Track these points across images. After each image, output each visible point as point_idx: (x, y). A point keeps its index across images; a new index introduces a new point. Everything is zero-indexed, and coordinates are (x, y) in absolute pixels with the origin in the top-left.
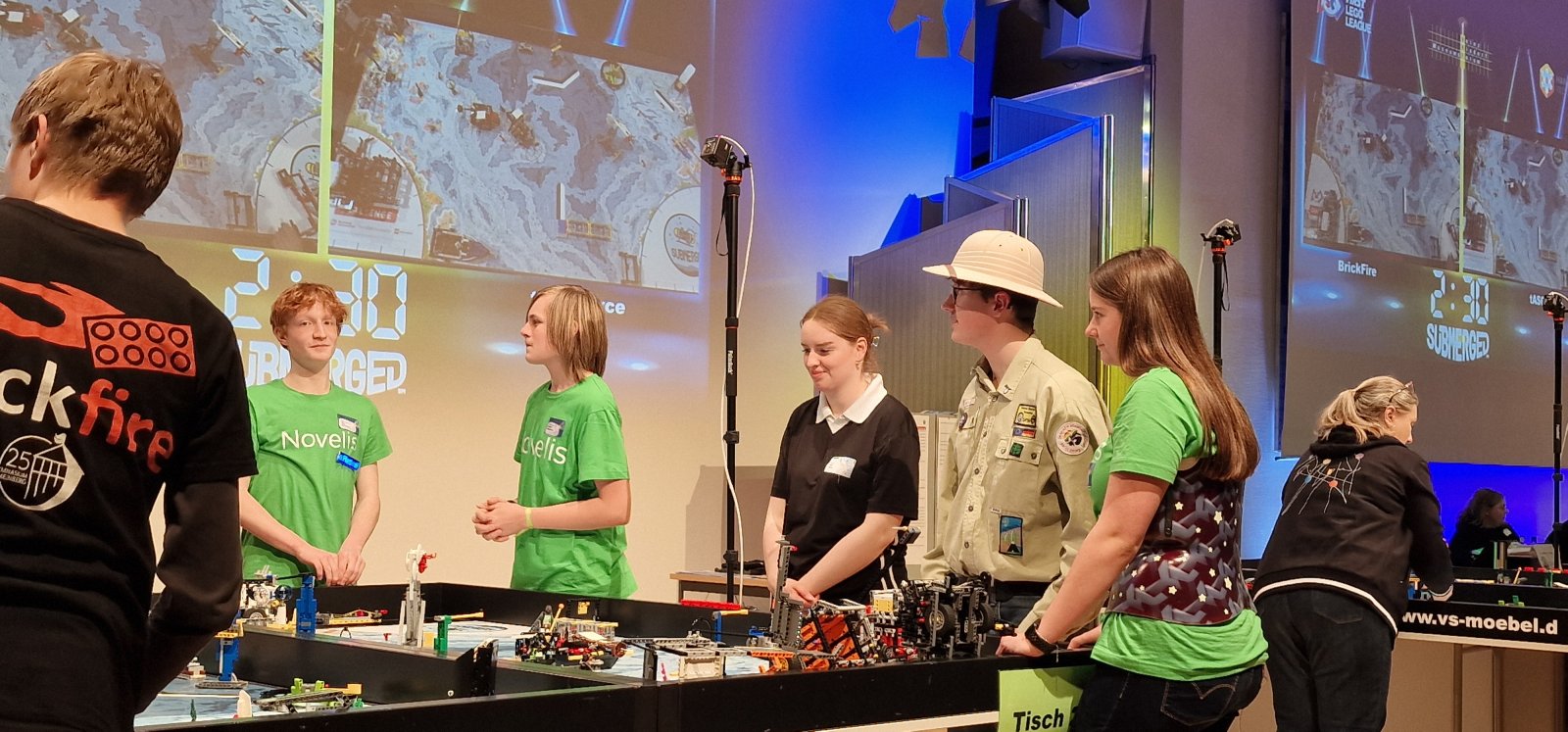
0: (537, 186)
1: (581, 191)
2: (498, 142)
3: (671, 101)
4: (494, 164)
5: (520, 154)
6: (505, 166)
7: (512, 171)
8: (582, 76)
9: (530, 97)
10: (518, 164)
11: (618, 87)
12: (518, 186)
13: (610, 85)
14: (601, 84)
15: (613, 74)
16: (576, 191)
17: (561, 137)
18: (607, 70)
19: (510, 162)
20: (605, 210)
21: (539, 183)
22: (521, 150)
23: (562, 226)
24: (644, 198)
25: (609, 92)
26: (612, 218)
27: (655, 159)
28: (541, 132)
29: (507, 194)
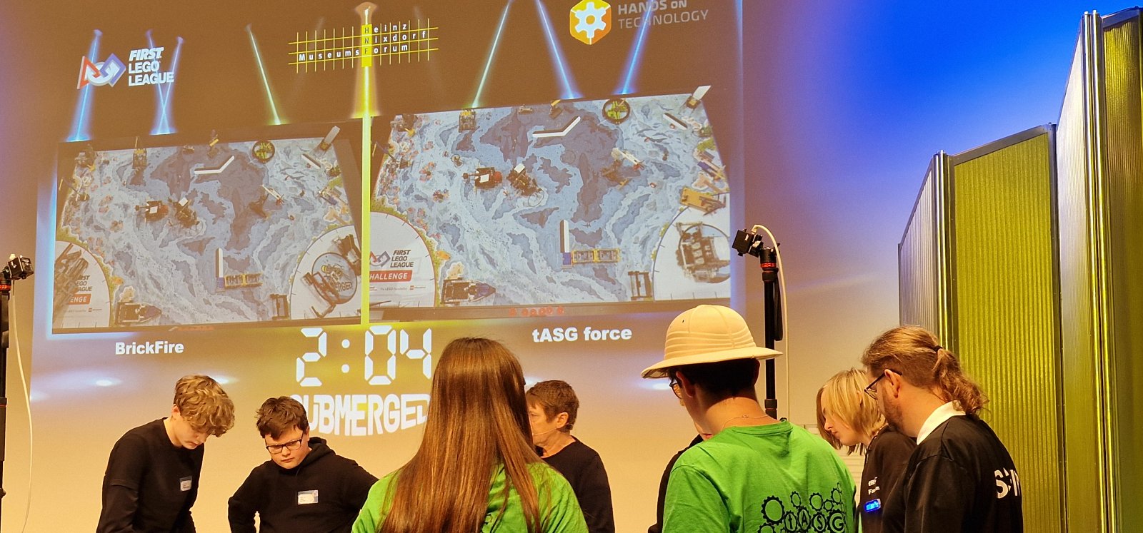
0: (540, 227)
1: (586, 223)
2: (501, 196)
3: (683, 120)
4: (498, 215)
5: (524, 203)
6: (508, 217)
7: (515, 218)
8: (583, 120)
9: (531, 151)
10: (521, 212)
11: (622, 120)
12: (523, 230)
13: (613, 121)
14: (604, 122)
15: (616, 110)
16: (580, 225)
17: (563, 179)
18: (610, 107)
19: (514, 211)
20: (612, 235)
21: (542, 224)
22: (524, 199)
23: (567, 259)
24: (655, 216)
25: (612, 127)
26: (619, 242)
27: (666, 178)
28: (543, 178)
29: (511, 240)
